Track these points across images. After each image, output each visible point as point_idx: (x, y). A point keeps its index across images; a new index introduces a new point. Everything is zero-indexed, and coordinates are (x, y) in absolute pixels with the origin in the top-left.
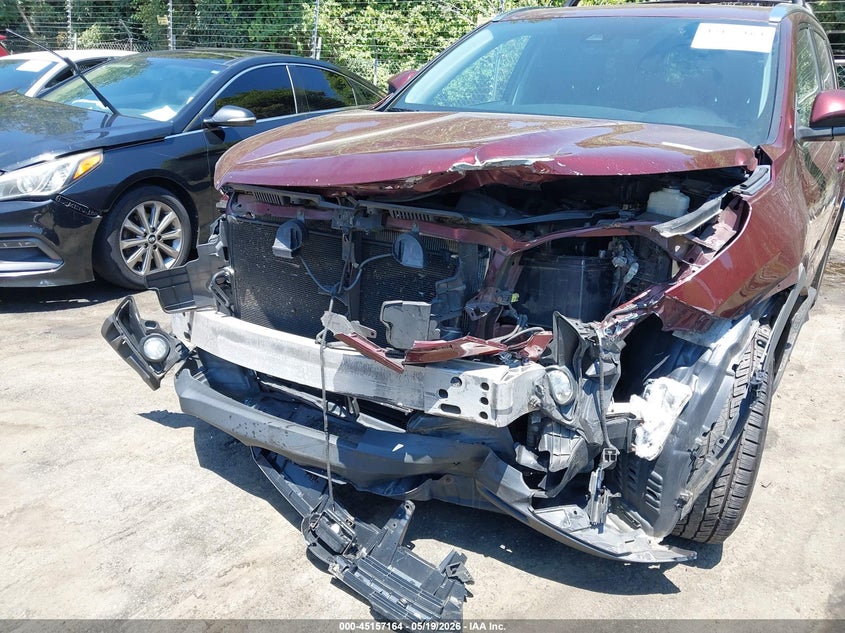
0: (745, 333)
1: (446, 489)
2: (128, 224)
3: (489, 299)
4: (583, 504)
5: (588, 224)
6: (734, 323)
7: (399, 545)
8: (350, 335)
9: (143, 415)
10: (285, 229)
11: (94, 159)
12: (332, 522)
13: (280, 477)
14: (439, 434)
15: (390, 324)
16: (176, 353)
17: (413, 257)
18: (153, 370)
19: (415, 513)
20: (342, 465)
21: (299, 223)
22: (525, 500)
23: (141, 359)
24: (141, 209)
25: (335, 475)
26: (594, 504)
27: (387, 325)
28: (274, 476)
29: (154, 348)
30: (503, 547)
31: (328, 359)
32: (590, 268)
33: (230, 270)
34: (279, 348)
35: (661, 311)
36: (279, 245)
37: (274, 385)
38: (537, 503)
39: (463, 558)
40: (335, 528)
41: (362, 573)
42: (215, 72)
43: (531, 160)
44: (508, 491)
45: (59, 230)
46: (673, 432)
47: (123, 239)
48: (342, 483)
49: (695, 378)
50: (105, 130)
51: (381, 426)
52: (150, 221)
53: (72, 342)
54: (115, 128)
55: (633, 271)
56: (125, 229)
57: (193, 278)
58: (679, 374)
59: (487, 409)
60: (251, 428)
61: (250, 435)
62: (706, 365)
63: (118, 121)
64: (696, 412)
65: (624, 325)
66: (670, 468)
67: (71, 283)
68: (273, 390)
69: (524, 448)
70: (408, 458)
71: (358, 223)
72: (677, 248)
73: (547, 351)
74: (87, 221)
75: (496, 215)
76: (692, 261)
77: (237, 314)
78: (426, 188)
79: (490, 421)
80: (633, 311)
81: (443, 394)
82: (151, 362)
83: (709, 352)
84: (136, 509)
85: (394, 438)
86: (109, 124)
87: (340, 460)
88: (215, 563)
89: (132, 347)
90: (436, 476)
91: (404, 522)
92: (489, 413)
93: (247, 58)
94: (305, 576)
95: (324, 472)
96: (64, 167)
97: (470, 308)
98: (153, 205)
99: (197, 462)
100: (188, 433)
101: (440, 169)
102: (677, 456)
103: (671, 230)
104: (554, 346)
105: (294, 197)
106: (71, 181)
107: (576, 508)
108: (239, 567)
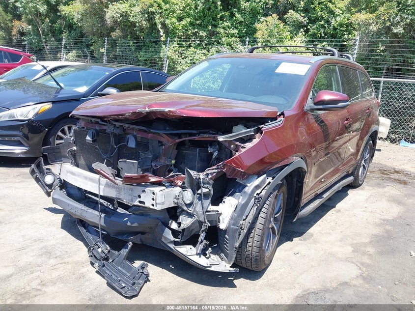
0: (264, 181)
1: (147, 239)
2: (60, 134)
3: (163, 161)
4: (195, 246)
5: (197, 135)
6: (259, 177)
7: (124, 259)
8: (99, 170)
9: (44, 208)
10: (90, 132)
11: (48, 106)
12: (99, 247)
13: (84, 230)
14: (142, 215)
15: (122, 169)
16: (57, 181)
17: (132, 144)
18: (48, 189)
19: (132, 247)
20: (105, 225)
21: (96, 130)
22: (171, 242)
23: (43, 183)
24: (66, 128)
25: (102, 229)
26: (199, 246)
27: (121, 169)
28: (83, 230)
29: (49, 179)
30: (171, 266)
31: (102, 182)
32: (201, 152)
33: (75, 148)
34: (86, 178)
35: (225, 170)
36: (88, 138)
37: (90, 196)
38: (176, 244)
39: (147, 266)
40: (100, 250)
41: (106, 268)
42: (107, 73)
43: (167, 110)
44: (166, 238)
45: (30, 135)
46: (232, 218)
47: (57, 139)
48: (105, 233)
49: (241, 197)
50: (57, 94)
51: (122, 211)
52: (70, 133)
53: (26, 180)
54: (61, 94)
55: (216, 154)
56: (58, 136)
57: (62, 151)
58: (236, 196)
59: (154, 203)
60: (75, 210)
61: (74, 212)
62: (245, 192)
63: (62, 91)
64: (240, 210)
65: (211, 174)
66: (231, 233)
67: (32, 156)
68: (90, 198)
69: (174, 222)
70: (129, 224)
71: (115, 130)
72: (232, 146)
73: (184, 183)
74: (41, 131)
75: (165, 129)
76: (237, 151)
77: (77, 166)
78: (133, 118)
79: (155, 208)
80: (215, 169)
81: (140, 197)
82: (47, 185)
83: (247, 188)
84: (29, 241)
85: (125, 215)
86: (58, 93)
87: (104, 223)
88: (52, 262)
89: (40, 179)
90: (143, 233)
91: (127, 250)
92: (155, 204)
93: (124, 67)
94: (86, 269)
95: (98, 228)
96: (34, 108)
97: (153, 164)
98: (72, 126)
99: (60, 226)
100: (61, 216)
101: (134, 111)
102: (233, 228)
103: (223, 138)
104: (186, 181)
105: (93, 120)
106: (37, 114)
107: (192, 247)
108: (61, 264)
